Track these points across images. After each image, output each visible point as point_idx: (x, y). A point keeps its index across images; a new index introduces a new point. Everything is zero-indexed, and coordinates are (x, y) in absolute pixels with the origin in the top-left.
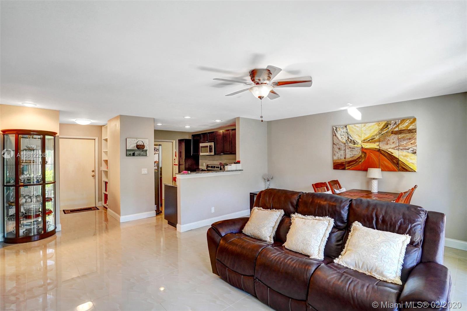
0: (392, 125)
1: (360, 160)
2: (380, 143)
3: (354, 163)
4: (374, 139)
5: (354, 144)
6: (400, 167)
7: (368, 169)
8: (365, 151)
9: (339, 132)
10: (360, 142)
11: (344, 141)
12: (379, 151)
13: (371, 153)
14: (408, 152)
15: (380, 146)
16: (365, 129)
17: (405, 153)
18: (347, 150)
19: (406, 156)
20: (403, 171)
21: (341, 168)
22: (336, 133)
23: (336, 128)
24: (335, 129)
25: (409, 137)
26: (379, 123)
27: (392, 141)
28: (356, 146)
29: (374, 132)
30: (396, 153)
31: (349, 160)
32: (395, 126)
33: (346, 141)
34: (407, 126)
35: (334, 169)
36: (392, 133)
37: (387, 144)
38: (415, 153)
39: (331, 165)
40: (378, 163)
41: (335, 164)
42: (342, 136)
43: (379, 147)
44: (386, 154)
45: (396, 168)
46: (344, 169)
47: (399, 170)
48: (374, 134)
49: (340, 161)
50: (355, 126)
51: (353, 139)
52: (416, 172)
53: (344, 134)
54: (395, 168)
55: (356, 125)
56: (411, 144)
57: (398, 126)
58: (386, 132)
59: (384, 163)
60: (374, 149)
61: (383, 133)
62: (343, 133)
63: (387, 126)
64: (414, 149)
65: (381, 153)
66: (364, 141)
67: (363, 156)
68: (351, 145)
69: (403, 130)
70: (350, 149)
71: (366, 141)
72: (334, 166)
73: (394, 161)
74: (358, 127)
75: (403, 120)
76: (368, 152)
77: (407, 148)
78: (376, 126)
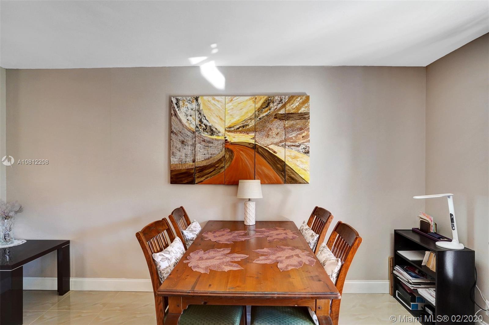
0: (275, 104)
1: (223, 165)
2: (257, 133)
3: (211, 170)
4: (247, 125)
5: (212, 134)
6: (287, 177)
7: (240, 181)
8: (231, 147)
9: (183, 109)
10: (222, 130)
11: (193, 127)
12: (255, 147)
13: (241, 152)
14: (299, 151)
15: (256, 139)
16: (232, 107)
17: (293, 152)
18: (198, 145)
19: (295, 157)
20: (291, 183)
21: (186, 181)
22: (177, 110)
23: (177, 100)
24: (174, 101)
25: (300, 126)
26: (256, 98)
27: (275, 131)
28: (214, 137)
29: (247, 112)
30: (281, 153)
31: (202, 165)
32: (281, 105)
33: (197, 127)
34: (298, 108)
35: (172, 182)
36: (276, 118)
37: (268, 136)
38: (308, 152)
39: (164, 175)
40: (252, 171)
41: (173, 174)
42: (189, 118)
43: (256, 142)
44: (266, 154)
45: (281, 178)
46: (192, 182)
47: (286, 182)
48: (247, 117)
49: (184, 167)
50: (214, 99)
51: (210, 125)
52: (308, 183)
53: (193, 113)
54: (279, 178)
55: (217, 98)
56: (303, 137)
57: (284, 106)
58: (267, 115)
59: (263, 171)
60: (245, 144)
61: (261, 116)
62: (190, 110)
63: (267, 103)
64: (306, 146)
65: (258, 152)
66: (229, 129)
67: (227, 156)
68: (206, 135)
69: (291, 114)
70: (203, 143)
71: (232, 129)
72: (171, 178)
73: (279, 166)
74: (218, 101)
75: (292, 97)
76: (235, 149)
77: (297, 144)
78: (251, 103)
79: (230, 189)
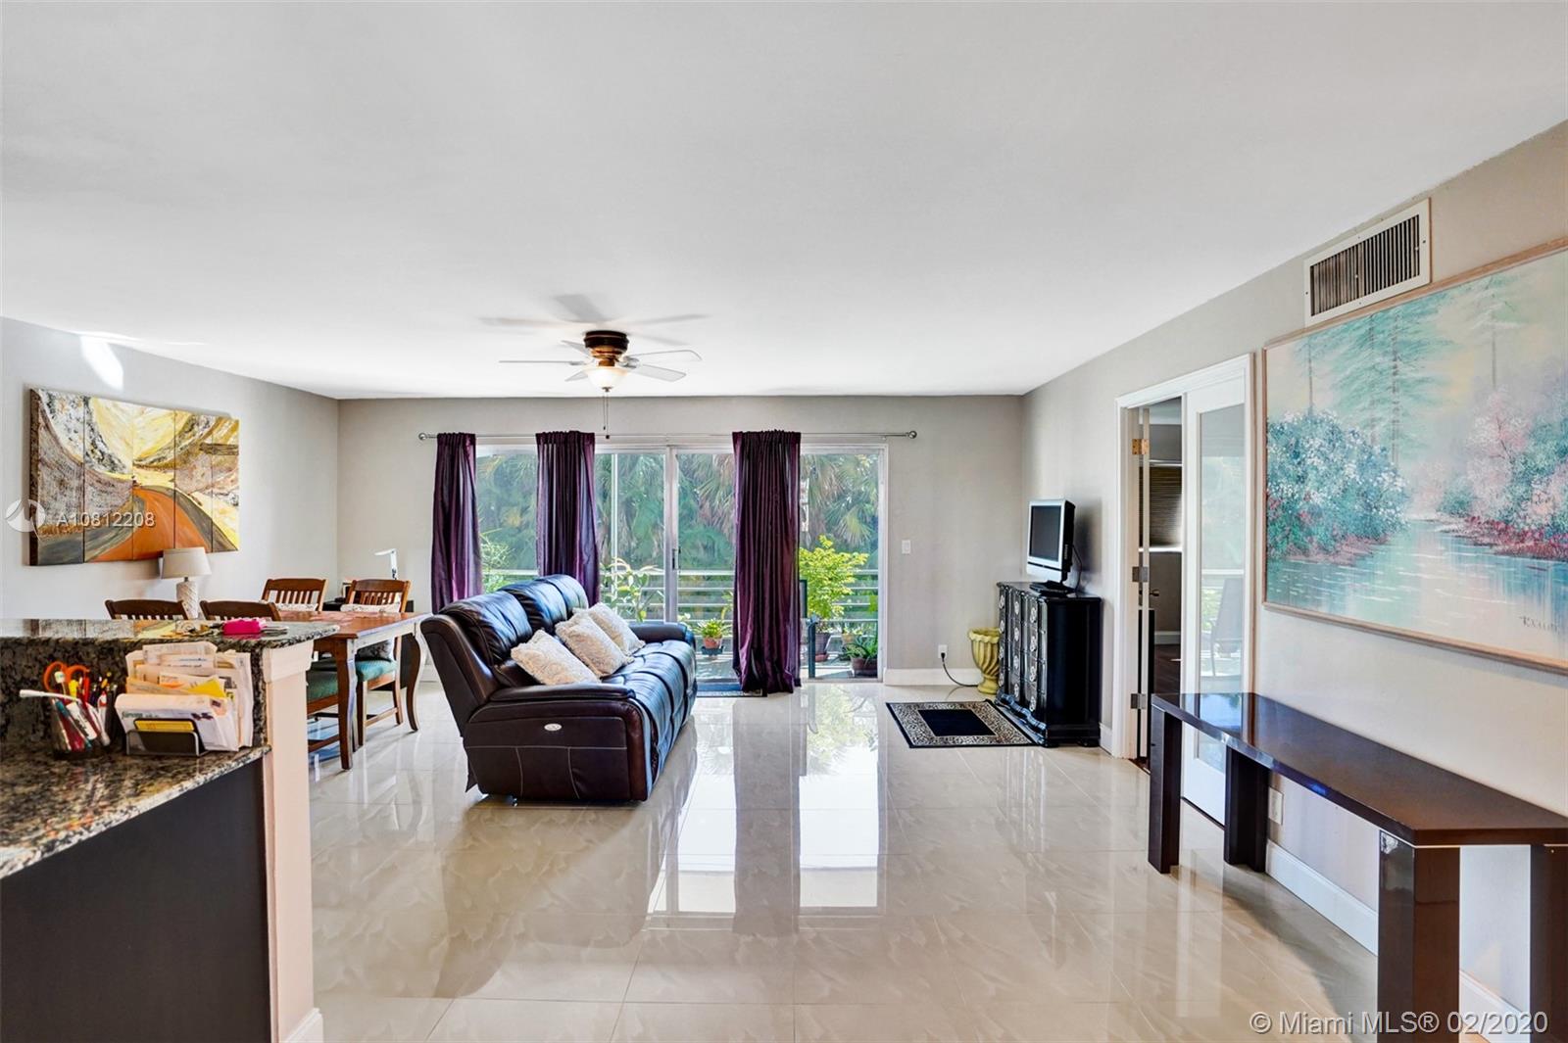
0: (201, 427)
2: (178, 472)
3: (112, 534)
4: (164, 458)
5: (113, 470)
6: (215, 542)
8: (141, 494)
9: (61, 417)
10: (129, 464)
11: (80, 454)
12: (174, 495)
13: (156, 503)
14: (227, 503)
15: (177, 482)
16: (143, 424)
17: (221, 504)
18: (89, 490)
19: (223, 512)
20: (219, 551)
21: (67, 559)
22: (51, 416)
23: (52, 396)
24: (46, 398)
25: (227, 465)
26: (176, 415)
27: (199, 471)
28: (116, 475)
29: (164, 437)
30: (207, 505)
32: (207, 430)
33: (87, 455)
34: (227, 437)
36: (201, 449)
37: (191, 478)
38: (237, 504)
40: (171, 534)
42: (73, 435)
43: (176, 485)
44: (189, 507)
45: (209, 544)
46: (80, 560)
47: (215, 550)
48: (164, 445)
50: (115, 406)
51: (110, 452)
52: (238, 550)
53: (79, 426)
54: (207, 544)
55: (117, 404)
56: (232, 481)
57: (210, 433)
58: (190, 444)
59: (186, 534)
60: (161, 490)
61: (183, 444)
62: (74, 421)
63: (191, 425)
64: (235, 495)
65: (178, 503)
66: (139, 464)
68: (103, 471)
69: (219, 445)
70: (97, 485)
71: (144, 463)
73: (205, 525)
74: (122, 410)
75: (221, 420)
76: (147, 498)
77: (225, 492)
78: (169, 421)
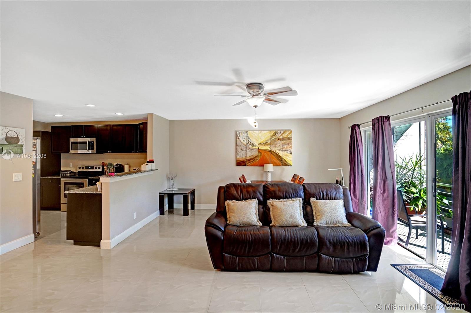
0: (278, 134)
1: (257, 158)
2: (271, 146)
3: (253, 160)
4: (267, 143)
5: (253, 146)
6: (283, 163)
7: (265, 165)
8: (261, 151)
9: (241, 136)
10: (257, 144)
11: (245, 143)
12: (270, 151)
13: (265, 153)
14: (288, 153)
15: (271, 148)
16: (261, 135)
17: (286, 153)
18: (247, 150)
19: (286, 155)
20: (284, 165)
21: (243, 165)
22: (239, 136)
23: (239, 132)
24: (238, 133)
25: (288, 143)
26: (270, 132)
27: (278, 145)
28: (254, 147)
29: (267, 137)
30: (281, 154)
31: (249, 158)
32: (280, 134)
33: (247, 143)
34: (287, 135)
35: (237, 165)
36: (278, 140)
37: (275, 147)
38: (291, 153)
39: (234, 163)
40: (269, 161)
41: (237, 162)
42: (244, 139)
43: (270, 149)
44: (275, 154)
46: (245, 165)
47: (282, 165)
48: (267, 139)
49: (242, 159)
50: (254, 132)
51: (252, 142)
52: (291, 165)
53: (245, 137)
54: (280, 164)
55: (255, 132)
56: (289, 147)
57: (282, 135)
58: (275, 139)
59: (274, 161)
60: (267, 150)
61: (273, 139)
62: (244, 137)
63: (275, 134)
64: (291, 151)
65: (272, 153)
66: (260, 144)
67: (259, 155)
68: (251, 147)
69: (285, 138)
70: (250, 150)
71: (261, 144)
72: (237, 163)
73: (280, 159)
74: (256, 133)
75: (285, 131)
76: (262, 152)
77: (287, 150)
78: (268, 133)
79: (261, 168)
